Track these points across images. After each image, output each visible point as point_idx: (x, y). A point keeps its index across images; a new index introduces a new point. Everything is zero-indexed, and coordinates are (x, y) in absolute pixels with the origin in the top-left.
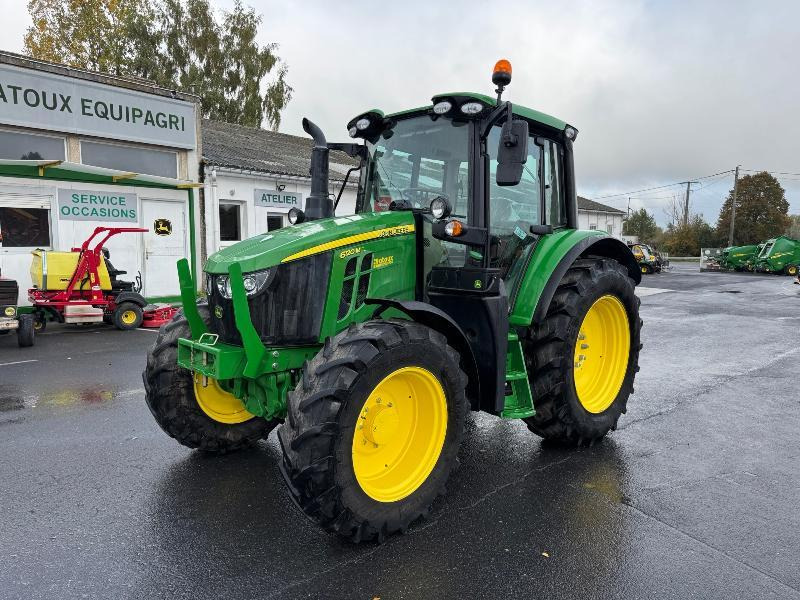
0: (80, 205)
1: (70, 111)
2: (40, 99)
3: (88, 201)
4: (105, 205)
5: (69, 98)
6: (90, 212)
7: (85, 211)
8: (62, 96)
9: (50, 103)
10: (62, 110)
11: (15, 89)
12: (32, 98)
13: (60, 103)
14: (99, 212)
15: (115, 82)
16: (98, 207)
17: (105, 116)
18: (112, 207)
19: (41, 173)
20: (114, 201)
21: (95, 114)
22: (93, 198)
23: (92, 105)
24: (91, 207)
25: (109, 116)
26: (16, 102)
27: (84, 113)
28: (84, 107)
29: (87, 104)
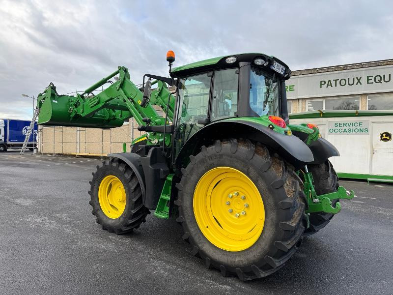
0: (338, 128)
1: (361, 84)
2: (347, 82)
3: (343, 125)
4: (351, 127)
5: (361, 78)
6: (343, 131)
7: (341, 131)
8: (357, 78)
9: (351, 82)
10: (357, 84)
11: (336, 80)
12: (343, 82)
13: (356, 81)
14: (347, 131)
15: (389, 63)
16: (347, 128)
17: (380, 81)
18: (354, 128)
19: (322, 116)
20: (356, 125)
21: (374, 83)
22: (345, 124)
23: (373, 78)
24: (343, 128)
25: (382, 81)
26: (336, 86)
27: (368, 83)
28: (368, 80)
29: (370, 78)
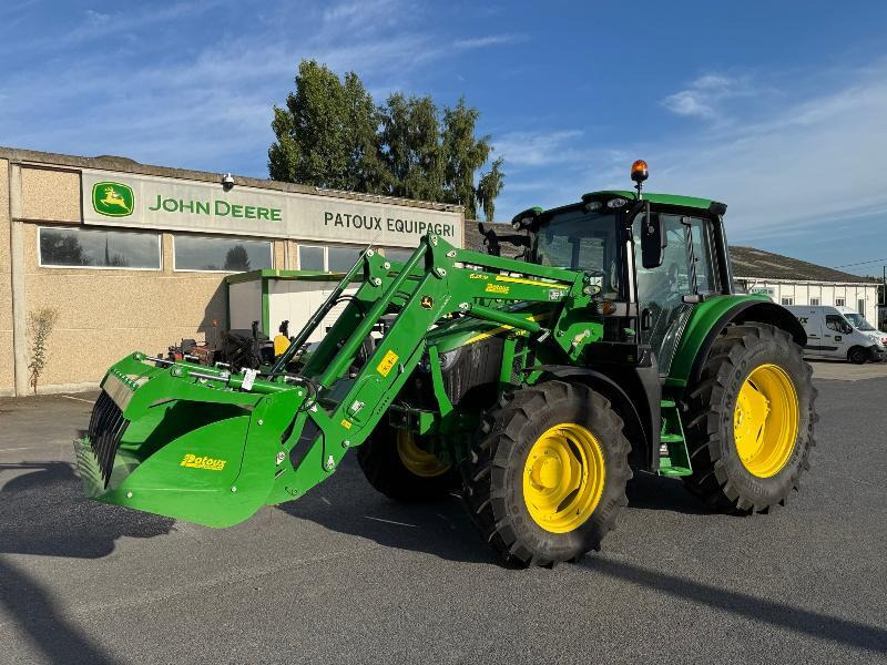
1: (380, 229)
2: (363, 222)
5: (380, 219)
8: (376, 218)
9: (368, 225)
11: (348, 216)
12: (358, 221)
13: (374, 223)
17: (402, 230)
21: (395, 229)
23: (394, 223)
26: (348, 226)
27: (389, 230)
28: (389, 225)
29: (391, 222)
